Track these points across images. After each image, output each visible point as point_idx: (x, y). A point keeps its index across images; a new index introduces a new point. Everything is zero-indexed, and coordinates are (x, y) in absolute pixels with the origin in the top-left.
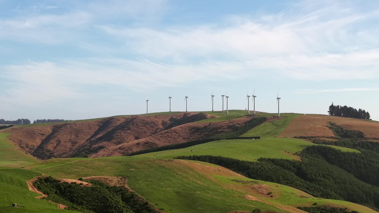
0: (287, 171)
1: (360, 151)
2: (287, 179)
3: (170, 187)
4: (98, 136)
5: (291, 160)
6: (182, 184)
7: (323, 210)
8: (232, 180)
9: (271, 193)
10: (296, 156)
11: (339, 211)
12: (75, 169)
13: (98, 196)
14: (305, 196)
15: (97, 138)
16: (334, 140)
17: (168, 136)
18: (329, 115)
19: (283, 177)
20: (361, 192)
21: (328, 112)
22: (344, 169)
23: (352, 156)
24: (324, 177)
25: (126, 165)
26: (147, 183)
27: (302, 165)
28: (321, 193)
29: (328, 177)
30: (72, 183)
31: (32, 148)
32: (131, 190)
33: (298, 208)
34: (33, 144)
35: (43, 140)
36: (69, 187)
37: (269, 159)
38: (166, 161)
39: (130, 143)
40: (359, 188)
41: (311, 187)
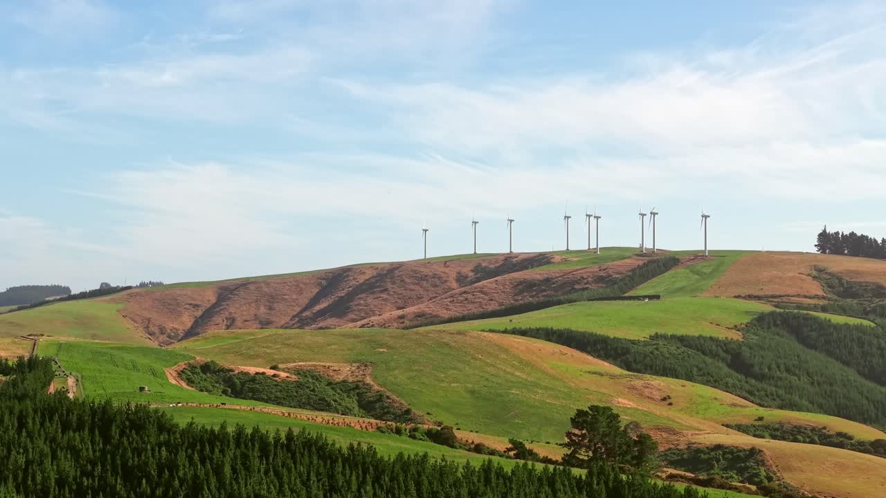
0: (709, 360)
1: (874, 322)
2: (708, 374)
3: (457, 382)
4: (318, 308)
5: (721, 339)
6: (482, 377)
7: (777, 430)
8: (589, 372)
9: (669, 397)
10: (734, 331)
11: (809, 432)
12: (263, 349)
13: (309, 398)
14: (741, 404)
15: (314, 311)
16: (822, 302)
17: (466, 299)
18: (816, 252)
19: (700, 370)
20: (865, 402)
21: (816, 246)
22: (837, 359)
23: (854, 332)
24: (788, 370)
25: (369, 341)
26: (410, 374)
27: (744, 348)
28: (778, 402)
29: (797, 372)
30: (257, 373)
31: (173, 334)
32: (376, 387)
33: (723, 425)
34: (174, 326)
35: (196, 317)
36: (250, 381)
37: (673, 337)
38: (453, 334)
39: (386, 316)
40: (861, 393)
41: (758, 390)
